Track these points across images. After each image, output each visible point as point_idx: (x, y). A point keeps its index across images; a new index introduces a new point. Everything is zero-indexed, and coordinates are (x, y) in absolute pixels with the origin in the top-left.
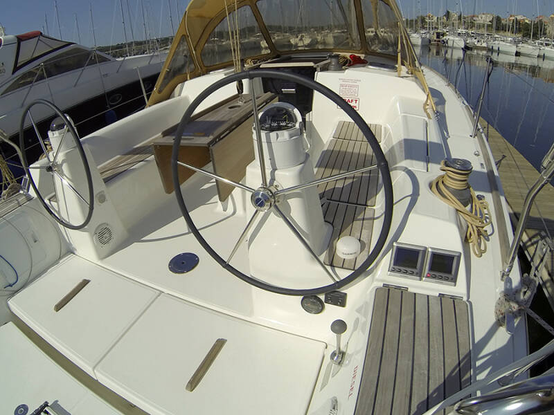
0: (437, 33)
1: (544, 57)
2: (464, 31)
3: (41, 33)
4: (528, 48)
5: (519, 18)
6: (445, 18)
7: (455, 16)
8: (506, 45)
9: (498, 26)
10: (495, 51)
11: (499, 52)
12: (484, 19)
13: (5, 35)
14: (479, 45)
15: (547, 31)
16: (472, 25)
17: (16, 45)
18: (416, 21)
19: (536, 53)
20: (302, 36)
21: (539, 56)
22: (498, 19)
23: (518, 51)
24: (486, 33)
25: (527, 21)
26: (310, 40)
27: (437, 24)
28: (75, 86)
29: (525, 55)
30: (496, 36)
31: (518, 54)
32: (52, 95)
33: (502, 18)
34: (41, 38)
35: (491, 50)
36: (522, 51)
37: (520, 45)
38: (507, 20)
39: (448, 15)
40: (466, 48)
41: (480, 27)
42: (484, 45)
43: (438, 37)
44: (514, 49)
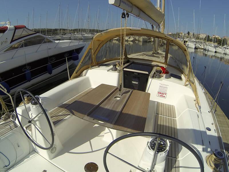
0: (184, 41)
1: (226, 54)
2: (195, 40)
3: (25, 27)
4: (220, 50)
5: (217, 36)
6: (187, 34)
7: (191, 33)
8: (211, 48)
9: (208, 39)
10: (207, 50)
11: (208, 51)
12: (203, 36)
13: (10, 25)
14: (200, 47)
15: (228, 43)
16: (198, 38)
17: (14, 30)
18: (176, 34)
19: (223, 52)
20: (130, 37)
21: (224, 54)
22: (208, 36)
23: (216, 51)
24: (203, 42)
25: (219, 38)
26: (133, 39)
27: (184, 36)
28: (36, 52)
29: (218, 53)
30: (207, 43)
31: (216, 52)
32: (25, 55)
33: (210, 36)
34: (25, 29)
35: (205, 50)
36: (217, 51)
37: (217, 48)
38: (212, 37)
39: (189, 33)
40: (196, 48)
41: (201, 39)
42: (203, 47)
43: (184, 42)
44: (214, 50)
